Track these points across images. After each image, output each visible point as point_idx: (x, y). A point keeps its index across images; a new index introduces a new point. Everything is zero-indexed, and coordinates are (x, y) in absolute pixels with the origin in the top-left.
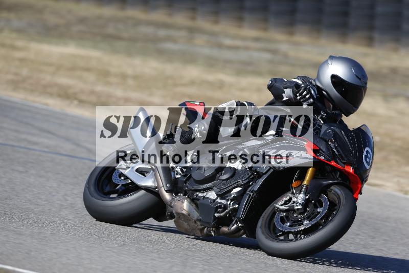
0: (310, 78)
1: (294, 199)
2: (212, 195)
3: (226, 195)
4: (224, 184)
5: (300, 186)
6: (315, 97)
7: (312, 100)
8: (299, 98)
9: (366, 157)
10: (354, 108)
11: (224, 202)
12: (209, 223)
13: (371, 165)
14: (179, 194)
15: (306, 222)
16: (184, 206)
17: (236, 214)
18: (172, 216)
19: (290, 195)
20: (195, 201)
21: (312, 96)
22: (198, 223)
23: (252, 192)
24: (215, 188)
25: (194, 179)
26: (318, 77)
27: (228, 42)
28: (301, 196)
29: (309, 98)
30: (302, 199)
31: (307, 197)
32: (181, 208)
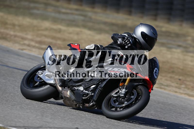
1: (120, 92)
2: (81, 88)
3: (88, 89)
4: (87, 83)
5: (124, 85)
6: (132, 43)
8: (124, 43)
9: (155, 72)
11: (87, 92)
12: (79, 102)
13: (158, 77)
14: (66, 88)
15: (126, 103)
16: (68, 93)
17: (93, 98)
18: (62, 98)
19: (118, 89)
20: (73, 91)
21: (130, 43)
22: (74, 102)
23: (100, 88)
24: (83, 85)
25: (73, 81)
28: (124, 90)
30: (124, 92)
31: (127, 91)
32: (66, 94)
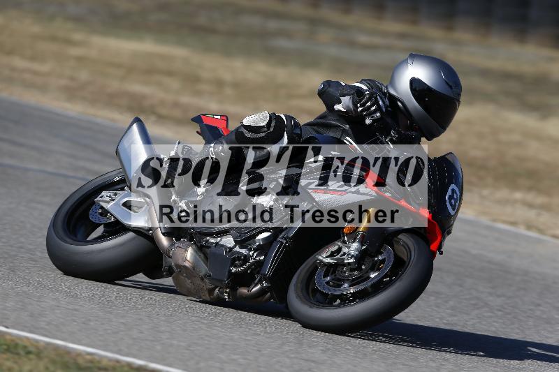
0: (379, 83)
1: (345, 250)
2: (228, 241)
3: (249, 242)
5: (356, 230)
6: (384, 110)
7: (378, 114)
8: (360, 109)
10: (440, 128)
11: (244, 251)
12: (221, 281)
13: (458, 210)
14: (182, 239)
16: (188, 255)
17: (261, 270)
18: (170, 272)
19: (339, 244)
20: (204, 249)
22: (207, 280)
23: (285, 239)
24: (232, 232)
26: (392, 82)
27: (363, 39)
28: (355, 245)
29: (375, 111)
30: (357, 250)
31: (364, 247)
32: (183, 258)
